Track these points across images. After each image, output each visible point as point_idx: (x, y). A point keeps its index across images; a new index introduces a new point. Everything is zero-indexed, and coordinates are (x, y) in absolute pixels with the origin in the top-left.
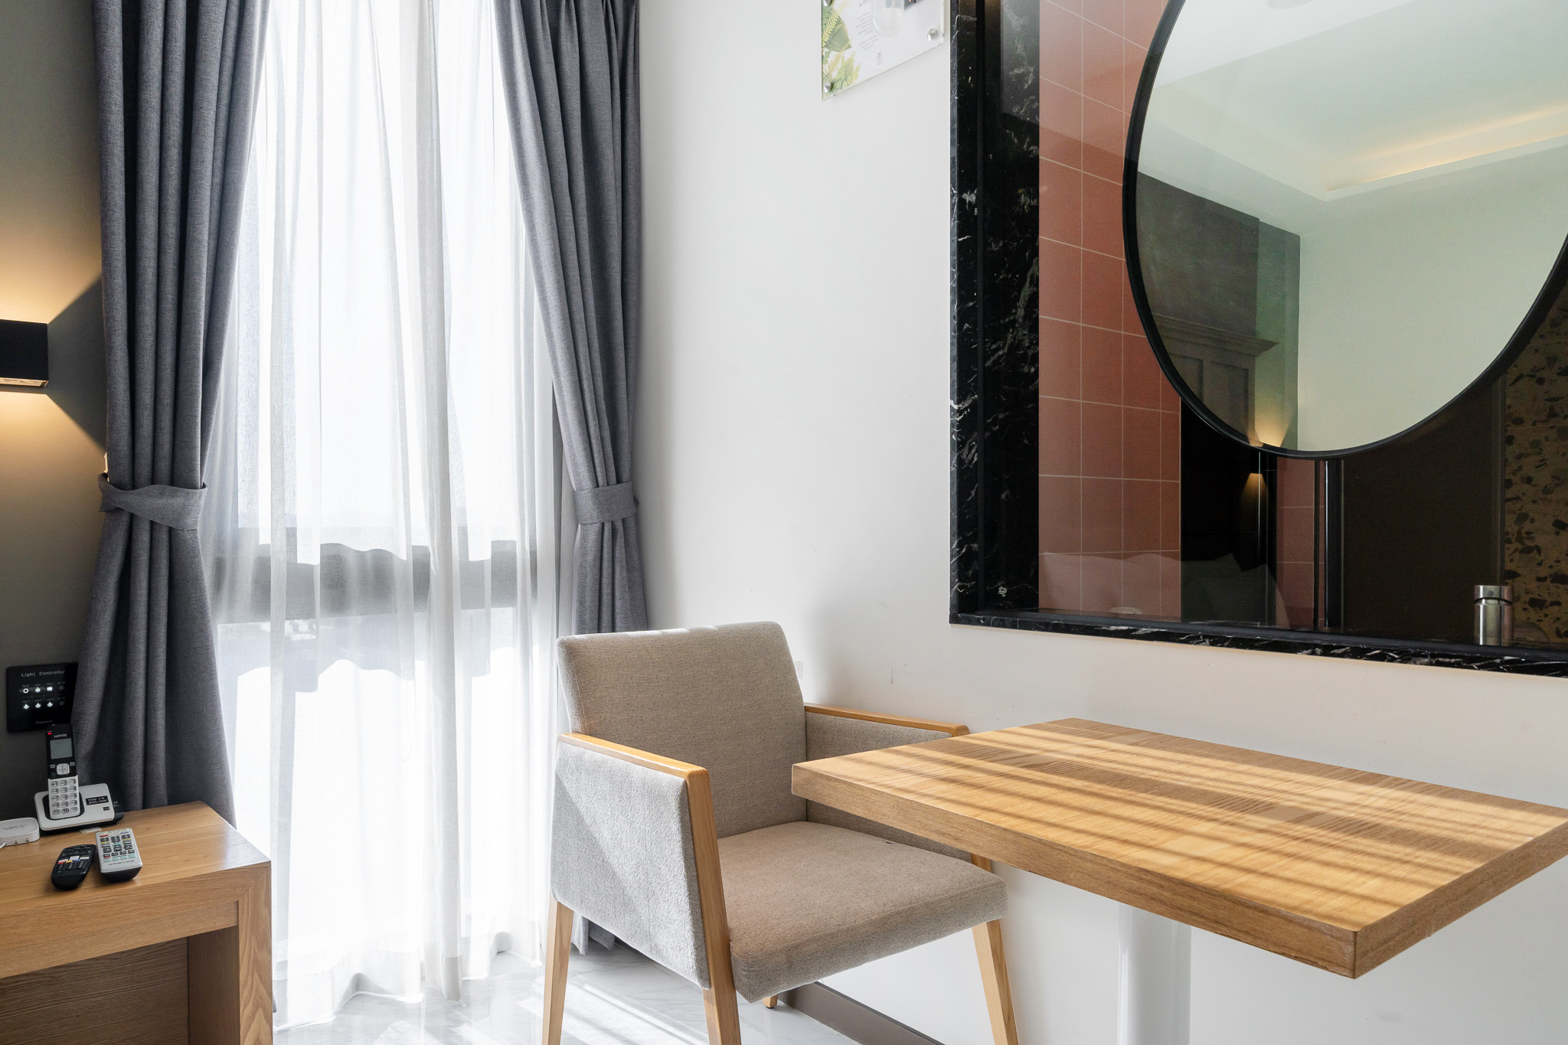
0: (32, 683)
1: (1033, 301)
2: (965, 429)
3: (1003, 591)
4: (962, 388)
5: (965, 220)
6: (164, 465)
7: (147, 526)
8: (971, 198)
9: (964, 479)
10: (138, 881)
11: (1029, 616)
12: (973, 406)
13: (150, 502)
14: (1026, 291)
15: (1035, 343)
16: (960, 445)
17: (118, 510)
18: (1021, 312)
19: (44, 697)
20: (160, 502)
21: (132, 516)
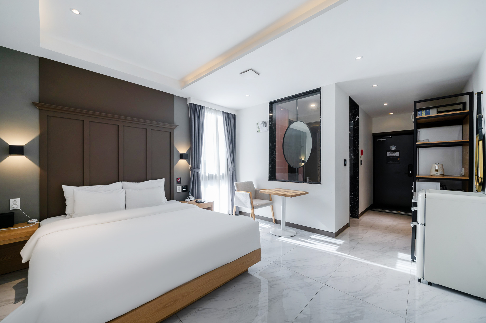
0: (184, 187)
1: (275, 152)
2: (270, 164)
3: (273, 178)
4: (269, 161)
5: (270, 146)
6: (197, 167)
7: (195, 172)
8: (270, 144)
9: (270, 168)
10: (204, 203)
11: (275, 180)
12: (270, 162)
13: (196, 170)
14: (275, 151)
15: (275, 156)
16: (269, 165)
17: (193, 171)
18: (274, 153)
19: (185, 189)
20: (197, 170)
21: (194, 171)
